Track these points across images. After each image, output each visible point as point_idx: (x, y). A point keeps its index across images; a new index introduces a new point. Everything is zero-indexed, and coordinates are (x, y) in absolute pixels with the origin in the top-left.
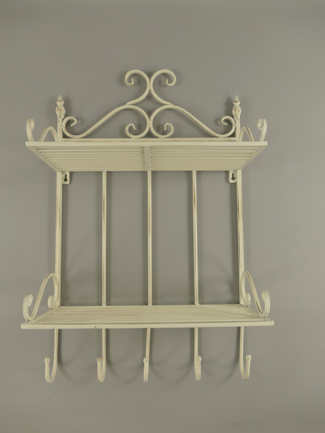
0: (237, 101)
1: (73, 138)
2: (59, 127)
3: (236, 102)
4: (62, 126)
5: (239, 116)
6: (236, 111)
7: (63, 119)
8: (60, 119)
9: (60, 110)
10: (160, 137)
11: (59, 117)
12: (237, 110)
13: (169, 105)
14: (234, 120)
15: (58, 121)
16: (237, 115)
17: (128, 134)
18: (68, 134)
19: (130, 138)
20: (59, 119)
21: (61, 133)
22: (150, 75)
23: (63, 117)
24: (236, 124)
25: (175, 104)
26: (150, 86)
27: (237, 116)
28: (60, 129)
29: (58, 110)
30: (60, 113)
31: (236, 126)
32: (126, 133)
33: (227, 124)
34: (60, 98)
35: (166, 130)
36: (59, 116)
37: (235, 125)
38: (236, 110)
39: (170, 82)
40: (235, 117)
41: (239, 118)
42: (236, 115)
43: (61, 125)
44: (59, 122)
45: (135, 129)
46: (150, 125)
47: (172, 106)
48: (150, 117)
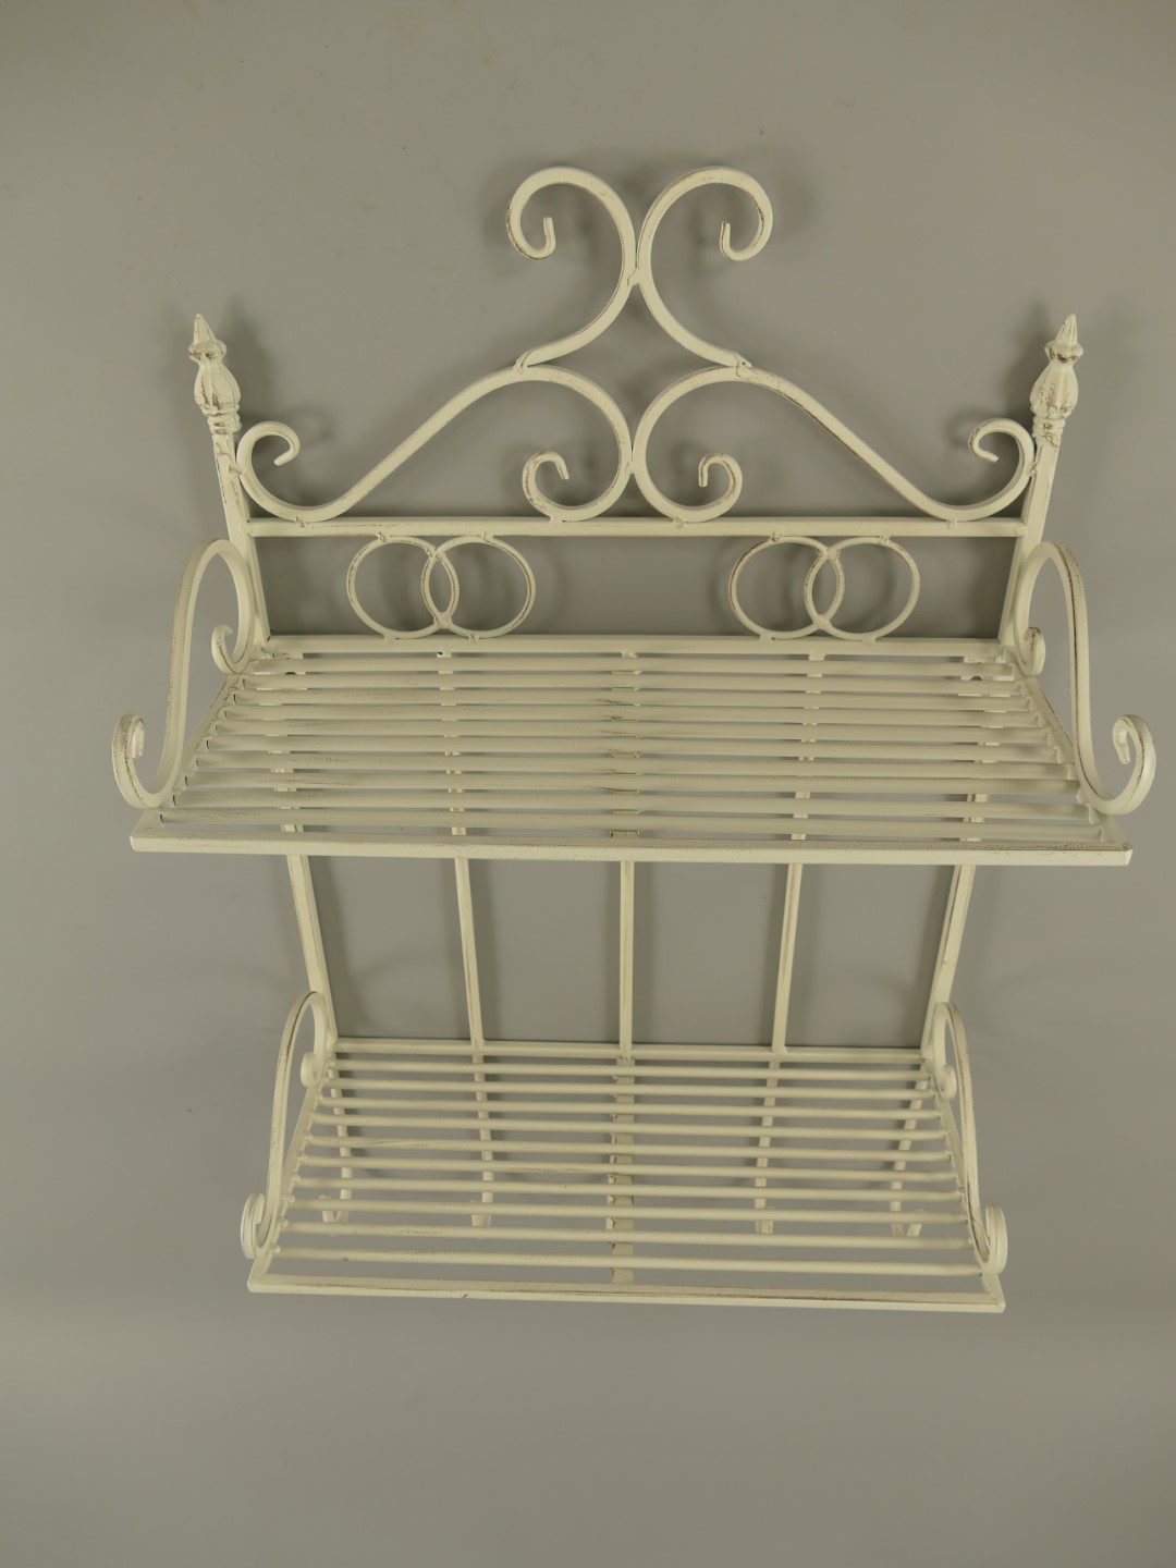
0: (1067, 354)
1: (293, 522)
2: (225, 478)
3: (1063, 360)
4: (240, 473)
5: (1058, 428)
6: (1051, 408)
7: (239, 435)
8: (221, 442)
9: (216, 404)
10: (678, 518)
11: (217, 432)
12: (1059, 404)
13: (732, 368)
14: (1034, 440)
15: (216, 450)
16: (1051, 422)
17: (538, 500)
18: (268, 503)
19: (547, 517)
20: (216, 438)
21: (238, 502)
22: (639, 194)
23: (233, 424)
24: (1038, 467)
25: (757, 362)
26: (637, 270)
27: (1050, 427)
28: (233, 485)
29: (207, 402)
30: (219, 414)
31: (1035, 475)
32: (528, 497)
33: (994, 458)
34: (202, 334)
35: (705, 484)
36: (217, 425)
37: (1034, 468)
38: (1050, 404)
39: (739, 241)
40: (1038, 429)
41: (1058, 441)
42: (1046, 422)
43: (230, 469)
44: (222, 453)
45: (567, 477)
46: (634, 462)
47: (749, 374)
48: (633, 424)
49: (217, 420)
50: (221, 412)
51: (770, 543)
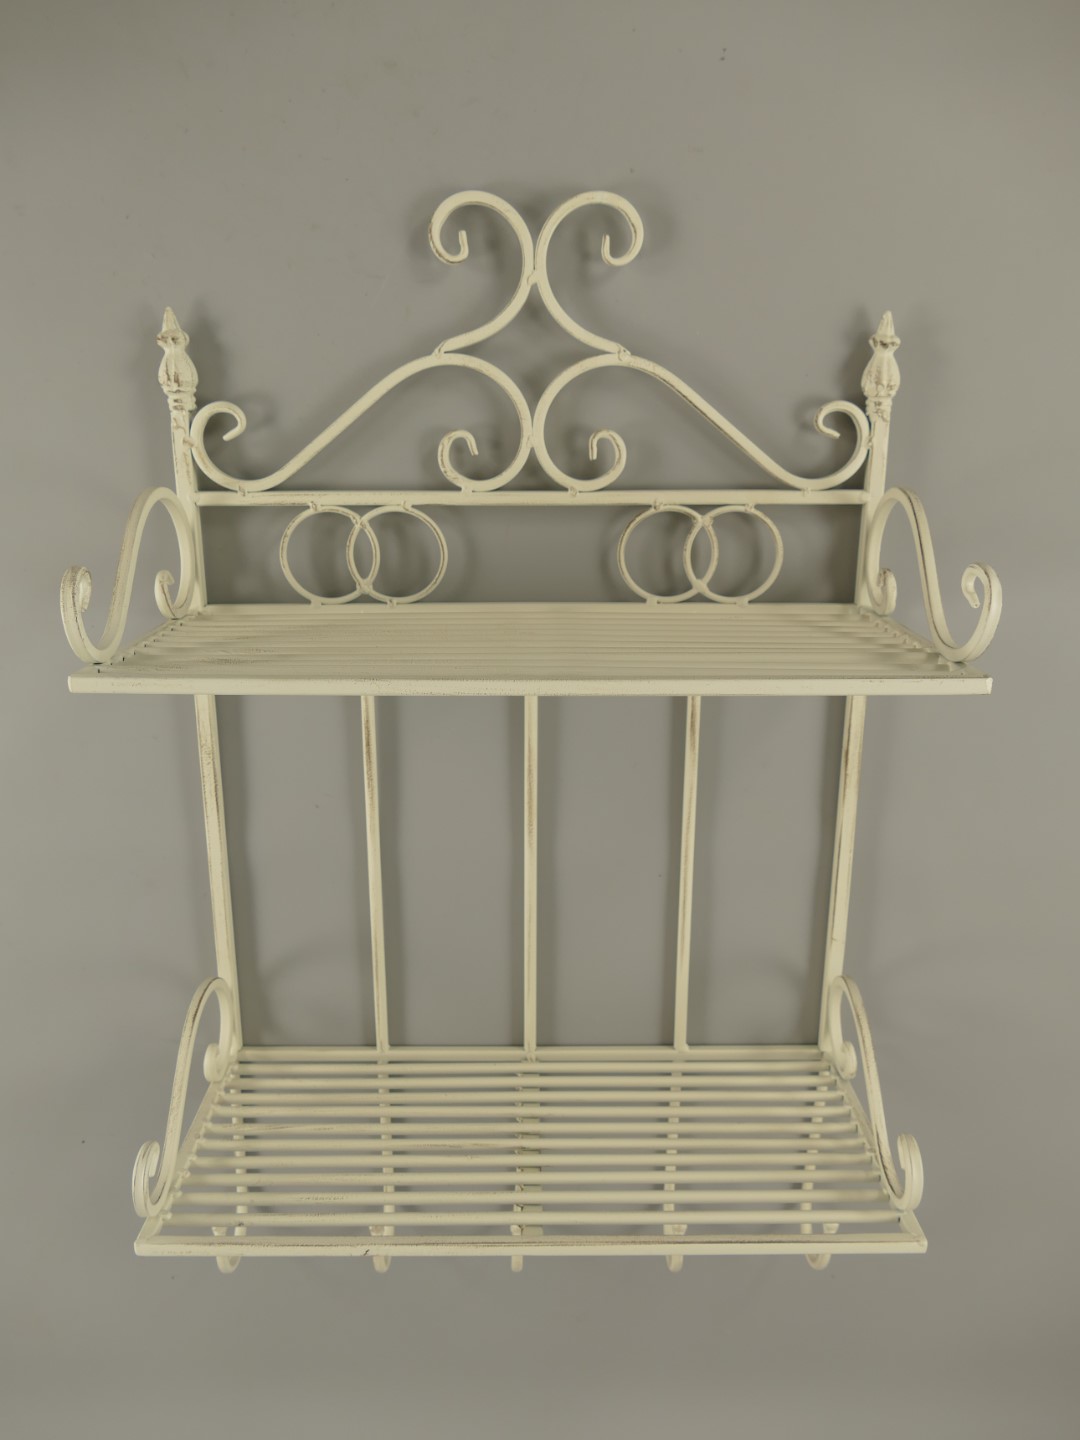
0: (888, 341)
1: (236, 492)
2: (179, 449)
3: (884, 345)
4: (192, 445)
5: (887, 405)
6: (880, 386)
7: (193, 413)
8: (178, 417)
9: (177, 381)
10: (572, 488)
11: (176, 408)
12: (885, 382)
13: (615, 355)
14: (868, 417)
15: (173, 424)
16: (881, 400)
17: (451, 474)
18: (215, 475)
19: (458, 489)
20: (174, 414)
21: (188, 472)
22: (535, 217)
23: (190, 404)
24: (874, 440)
25: (635, 353)
26: (535, 272)
27: (880, 404)
28: (185, 455)
29: (169, 379)
30: (178, 391)
31: (872, 447)
32: (442, 470)
33: (836, 435)
34: (169, 323)
35: (595, 457)
36: (176, 401)
37: (870, 440)
38: (878, 382)
39: (617, 249)
40: (870, 404)
41: (887, 416)
42: (876, 400)
43: (184, 442)
44: (178, 427)
45: (476, 453)
46: (533, 437)
47: (627, 359)
48: (533, 405)
49: (176, 396)
50: (181, 389)
51: (652, 511)
